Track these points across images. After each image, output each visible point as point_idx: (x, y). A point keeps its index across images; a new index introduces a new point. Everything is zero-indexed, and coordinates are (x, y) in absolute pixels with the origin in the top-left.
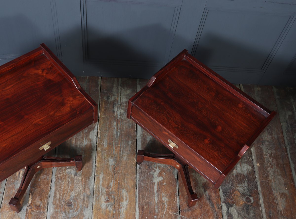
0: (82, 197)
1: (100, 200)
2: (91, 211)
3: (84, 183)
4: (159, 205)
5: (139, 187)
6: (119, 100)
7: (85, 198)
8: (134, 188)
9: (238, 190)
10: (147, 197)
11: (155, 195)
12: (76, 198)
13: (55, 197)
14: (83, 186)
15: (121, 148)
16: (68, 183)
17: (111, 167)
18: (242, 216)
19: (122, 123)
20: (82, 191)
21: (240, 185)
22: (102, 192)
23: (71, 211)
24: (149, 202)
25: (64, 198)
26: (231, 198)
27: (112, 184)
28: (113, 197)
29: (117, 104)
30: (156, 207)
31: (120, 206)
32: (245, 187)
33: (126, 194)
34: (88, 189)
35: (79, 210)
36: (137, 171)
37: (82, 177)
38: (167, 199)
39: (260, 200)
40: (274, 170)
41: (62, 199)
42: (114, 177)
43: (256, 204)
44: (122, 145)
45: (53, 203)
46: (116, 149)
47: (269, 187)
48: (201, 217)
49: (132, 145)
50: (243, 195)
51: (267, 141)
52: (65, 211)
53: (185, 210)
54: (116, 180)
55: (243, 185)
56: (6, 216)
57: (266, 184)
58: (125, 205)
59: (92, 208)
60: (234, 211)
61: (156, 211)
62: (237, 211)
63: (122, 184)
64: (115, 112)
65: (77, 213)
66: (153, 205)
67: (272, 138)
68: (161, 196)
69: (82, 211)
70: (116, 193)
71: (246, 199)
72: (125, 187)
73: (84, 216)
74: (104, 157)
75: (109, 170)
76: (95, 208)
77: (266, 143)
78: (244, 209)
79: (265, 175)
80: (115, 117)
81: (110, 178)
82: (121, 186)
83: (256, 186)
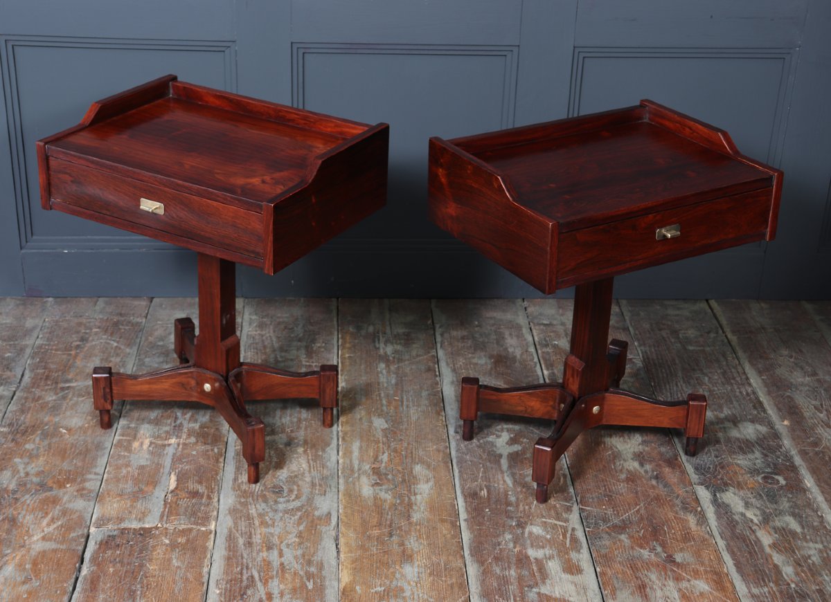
0: (308, 479)
1: (357, 483)
2: (336, 500)
3: (310, 458)
4: (519, 490)
5: (460, 462)
6: (388, 331)
7: (317, 480)
8: (446, 463)
9: (737, 465)
10: (482, 477)
11: (505, 474)
12: (293, 480)
14: (308, 462)
15: (402, 402)
17: (379, 430)
18: (758, 506)
19: (400, 365)
20: (307, 469)
21: (741, 457)
22: (359, 469)
23: (281, 500)
24: (490, 486)
26: (719, 477)
27: (385, 457)
28: (390, 477)
29: (383, 337)
30: (510, 493)
31: (412, 490)
32: (757, 459)
33: (426, 472)
34: (323, 466)
35: (304, 498)
36: (450, 438)
37: (304, 447)
39: (806, 481)
42: (389, 446)
43: (796, 487)
44: (405, 397)
45: (234, 489)
46: (389, 403)
47: (827, 459)
48: (638, 507)
49: (432, 397)
50: (754, 472)
51: (802, 384)
52: (266, 501)
53: (593, 498)
54: (395, 451)
55: (751, 456)
56: (112, 507)
57: (817, 453)
58: (424, 490)
59: (336, 496)
60: (732, 498)
61: (513, 499)
62: (743, 499)
63: (412, 457)
64: (379, 348)
65: (297, 504)
66: (501, 490)
67: (819, 381)
68: (520, 474)
69: (310, 500)
70: (398, 470)
71: (765, 478)
72: (422, 462)
73: (317, 509)
74: (359, 417)
75: (374, 436)
76: (344, 495)
77: (801, 388)
78: (760, 495)
79: (812, 439)
80: (380, 356)
81: (378, 447)
82: (409, 460)
83: (789, 458)
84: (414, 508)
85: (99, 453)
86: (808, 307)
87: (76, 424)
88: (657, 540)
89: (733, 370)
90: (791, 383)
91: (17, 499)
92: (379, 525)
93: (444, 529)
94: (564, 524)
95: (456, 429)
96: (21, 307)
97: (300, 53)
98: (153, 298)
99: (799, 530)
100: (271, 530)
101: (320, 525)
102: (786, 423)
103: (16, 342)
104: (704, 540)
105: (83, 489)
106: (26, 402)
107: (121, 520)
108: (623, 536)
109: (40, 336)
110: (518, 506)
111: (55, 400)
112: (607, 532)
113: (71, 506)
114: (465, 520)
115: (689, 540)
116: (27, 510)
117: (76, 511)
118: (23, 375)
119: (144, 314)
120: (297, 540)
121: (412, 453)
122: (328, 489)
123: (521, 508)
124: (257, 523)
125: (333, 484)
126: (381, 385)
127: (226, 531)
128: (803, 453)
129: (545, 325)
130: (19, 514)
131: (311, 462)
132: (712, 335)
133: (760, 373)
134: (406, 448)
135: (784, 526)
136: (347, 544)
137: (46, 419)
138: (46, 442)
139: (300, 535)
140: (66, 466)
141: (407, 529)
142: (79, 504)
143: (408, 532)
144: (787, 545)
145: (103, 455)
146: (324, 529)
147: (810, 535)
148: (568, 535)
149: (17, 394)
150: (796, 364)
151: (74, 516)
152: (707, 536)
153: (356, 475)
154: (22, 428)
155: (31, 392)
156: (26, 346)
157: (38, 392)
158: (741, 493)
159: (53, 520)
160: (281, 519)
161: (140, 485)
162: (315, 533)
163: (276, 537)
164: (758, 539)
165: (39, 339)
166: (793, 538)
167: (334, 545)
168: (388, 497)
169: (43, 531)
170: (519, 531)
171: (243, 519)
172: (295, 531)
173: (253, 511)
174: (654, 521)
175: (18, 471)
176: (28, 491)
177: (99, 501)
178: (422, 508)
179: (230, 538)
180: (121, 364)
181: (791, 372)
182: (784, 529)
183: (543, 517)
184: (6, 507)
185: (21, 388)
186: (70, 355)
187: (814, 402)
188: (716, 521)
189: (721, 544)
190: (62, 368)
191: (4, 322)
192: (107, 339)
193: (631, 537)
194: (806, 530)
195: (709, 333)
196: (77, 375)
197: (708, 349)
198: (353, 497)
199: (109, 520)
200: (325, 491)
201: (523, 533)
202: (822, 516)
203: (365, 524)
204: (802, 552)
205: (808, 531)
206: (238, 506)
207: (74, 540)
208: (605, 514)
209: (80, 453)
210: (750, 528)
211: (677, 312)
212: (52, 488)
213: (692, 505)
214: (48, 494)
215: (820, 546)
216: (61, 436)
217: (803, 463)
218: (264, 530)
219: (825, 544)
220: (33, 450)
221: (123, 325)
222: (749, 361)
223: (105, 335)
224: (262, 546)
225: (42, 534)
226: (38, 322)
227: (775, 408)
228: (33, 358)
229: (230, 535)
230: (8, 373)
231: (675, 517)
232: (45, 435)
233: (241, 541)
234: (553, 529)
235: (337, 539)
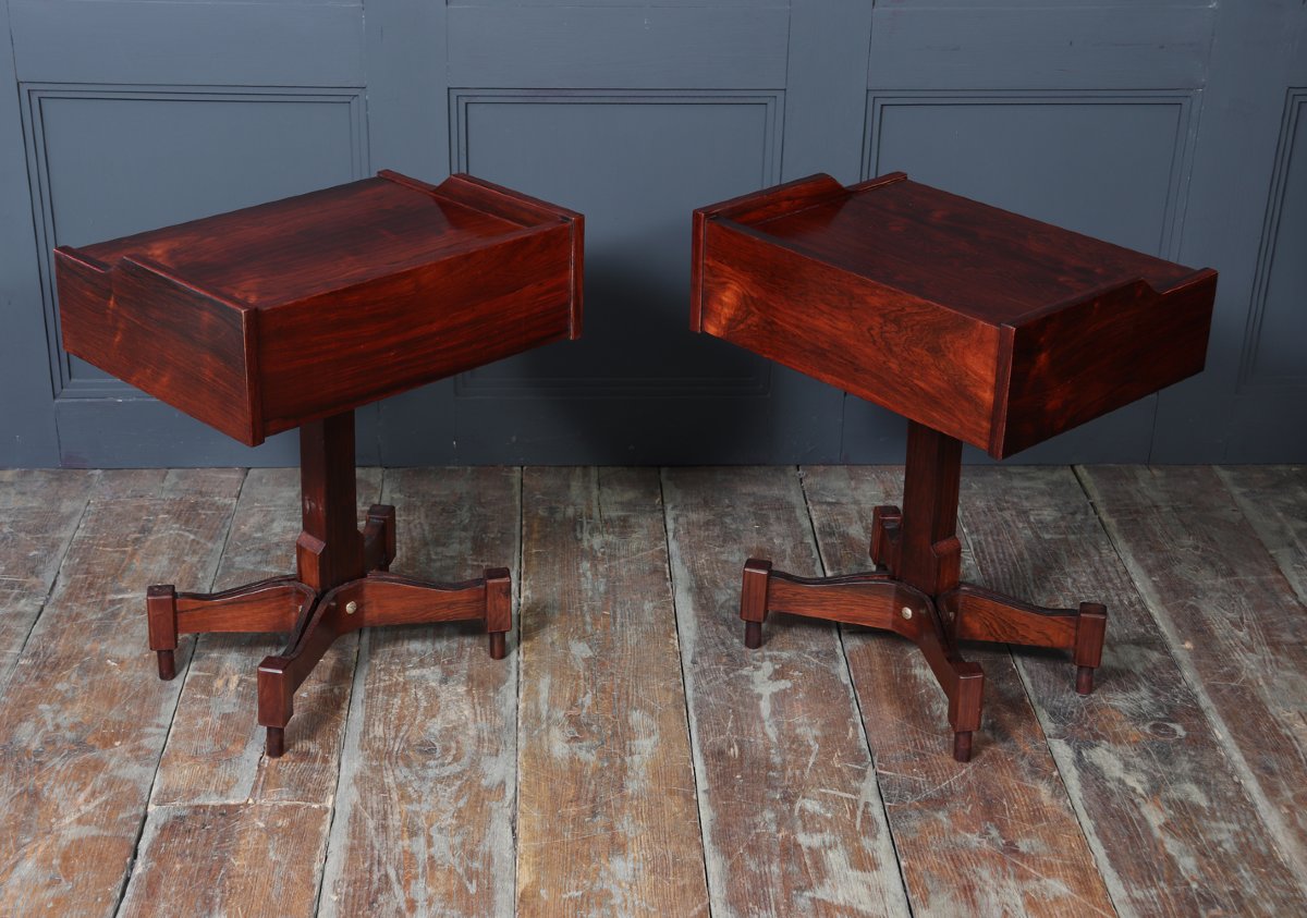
0: (472, 732)
1: (545, 738)
2: (513, 763)
3: (476, 700)
4: (786, 746)
5: (699, 705)
6: (596, 513)
7: (485, 734)
8: (678, 707)
9: (1114, 708)
10: (732, 727)
11: (767, 724)
12: (449, 733)
13: (365, 733)
14: (474, 708)
15: (615, 619)
16: (416, 699)
17: (579, 661)
18: (1144, 768)
19: (613, 564)
20: (471, 717)
21: (1120, 696)
22: (549, 718)
23: (432, 763)
24: (743, 741)
25: (402, 734)
26: (1086, 726)
27: (588, 700)
28: (594, 728)
29: (588, 522)
30: (773, 751)
31: (627, 747)
32: (1143, 698)
33: (648, 721)
34: (496, 713)
35: (465, 760)
36: (685, 671)
37: (467, 686)
38: (817, 732)
39: (1216, 731)
40: (1260, 657)
41: (396, 737)
42: (594, 684)
43: (1201, 740)
44: (619, 611)
45: (362, 748)
46: (595, 620)
47: (1248, 698)
48: (964, 771)
49: (659, 611)
50: (1138, 717)
51: (1214, 589)
52: (408, 766)
53: (896, 759)
54: (603, 690)
55: (1134, 695)
56: (181, 775)
57: (1233, 690)
58: (645, 747)
59: (514, 758)
60: (1106, 758)
61: (777, 760)
62: (1121, 758)
63: (628, 699)
64: (581, 540)
65: (456, 768)
66: (761, 747)
67: (1238, 583)
68: (789, 724)
69: (475, 763)
70: (607, 719)
71: (1154, 727)
72: (641, 706)
73: (484, 776)
74: (550, 640)
75: (572, 668)
76: (526, 755)
77: (1210, 594)
78: (1148, 752)
79: (1226, 669)
80: (582, 550)
81: (577, 685)
82: (623, 703)
83: (1191, 697)
84: (629, 773)
85: (164, 696)
86: (1224, 474)
87: (131, 654)
88: (992, 820)
89: (1109, 568)
90: (1196, 588)
91: (41, 764)
92: (577, 799)
93: (674, 806)
94: (853, 797)
95: (694, 657)
96: (55, 484)
97: (461, 104)
98: (249, 469)
99: (1204, 803)
100: (415, 807)
101: (489, 800)
102: (1188, 645)
103: (46, 535)
104: (1063, 819)
105: (139, 748)
106: (58, 622)
107: (194, 794)
108: (941, 813)
109: (82, 526)
110: (784, 769)
111: (101, 619)
112: (917, 808)
113: (121, 773)
114: (705, 791)
115: (1041, 821)
116: (56, 780)
117: (129, 781)
118: (54, 583)
119: (235, 493)
120: (454, 822)
121: (627, 693)
122: (501, 748)
123: (789, 773)
124: (395, 797)
125: (510, 739)
126: (584, 595)
127: (348, 809)
128: (1213, 691)
129: (829, 504)
130: (44, 785)
131: (478, 708)
132: (1079, 517)
133: (1150, 572)
134: (619, 686)
135: (1183, 798)
136: (528, 827)
137: (87, 647)
138: (86, 681)
139: (459, 815)
140: (115, 714)
141: (618, 806)
142: (133, 771)
143: (620, 810)
144: (1186, 826)
145: (170, 698)
146: (494, 805)
147: (1221, 811)
148: (859, 813)
149: (46, 610)
150: (1203, 559)
151: (125, 789)
152: (1066, 814)
153: (544, 726)
154: (50, 660)
155: (67, 607)
156: (62, 539)
157: (76, 608)
158: (1119, 749)
159: (93, 794)
160: (432, 791)
161: (224, 743)
162: (481, 812)
163: (423, 817)
164: (1142, 816)
165: (79, 531)
166: (1196, 816)
167: (510, 830)
168: (589, 757)
169: (79, 810)
170: (786, 807)
171: (374, 792)
172: (452, 809)
173: (389, 780)
174: (988, 792)
175: (44, 723)
176: (58, 752)
177: (163, 766)
178: (641, 774)
179: (355, 820)
180: (199, 566)
181: (1197, 571)
182: (1182, 802)
183: (822, 786)
184: (25, 775)
185: (51, 601)
186: (125, 552)
187: (1229, 615)
188: (1081, 790)
189: (1088, 825)
190: (112, 572)
191: (30, 505)
192: (180, 529)
193: (952, 816)
194: (1215, 804)
195: (1073, 514)
196: (134, 581)
197: (1072, 537)
198: (538, 759)
199: (176, 794)
200: (498, 750)
201: (792, 810)
202: (1239, 784)
203: (555, 797)
204: (1209, 837)
205: (1219, 805)
206: (368, 773)
207: (124, 823)
208: (915, 781)
209: (136, 697)
210: (1132, 801)
211: (1027, 484)
212: (93, 747)
213: (1045, 768)
214: (88, 755)
215: (1236, 827)
216: (109, 672)
217: (1213, 706)
218: (406, 807)
219: (1244, 824)
220: (66, 691)
221: (203, 509)
222: (1134, 556)
223: (175, 523)
224: (403, 831)
225: (78, 815)
226: (79, 505)
227: (1172, 625)
228: (70, 557)
229: (355, 816)
230: (33, 580)
231: (1019, 785)
232: (86, 670)
233: (371, 824)
234: (837, 804)
235: (513, 821)
